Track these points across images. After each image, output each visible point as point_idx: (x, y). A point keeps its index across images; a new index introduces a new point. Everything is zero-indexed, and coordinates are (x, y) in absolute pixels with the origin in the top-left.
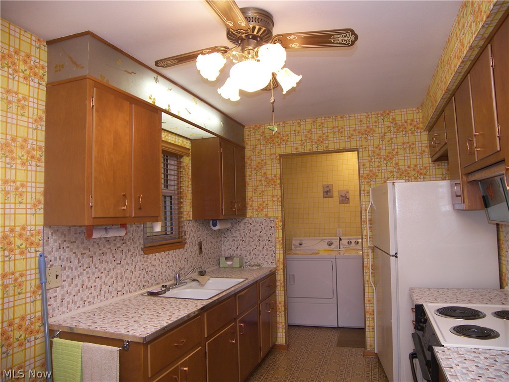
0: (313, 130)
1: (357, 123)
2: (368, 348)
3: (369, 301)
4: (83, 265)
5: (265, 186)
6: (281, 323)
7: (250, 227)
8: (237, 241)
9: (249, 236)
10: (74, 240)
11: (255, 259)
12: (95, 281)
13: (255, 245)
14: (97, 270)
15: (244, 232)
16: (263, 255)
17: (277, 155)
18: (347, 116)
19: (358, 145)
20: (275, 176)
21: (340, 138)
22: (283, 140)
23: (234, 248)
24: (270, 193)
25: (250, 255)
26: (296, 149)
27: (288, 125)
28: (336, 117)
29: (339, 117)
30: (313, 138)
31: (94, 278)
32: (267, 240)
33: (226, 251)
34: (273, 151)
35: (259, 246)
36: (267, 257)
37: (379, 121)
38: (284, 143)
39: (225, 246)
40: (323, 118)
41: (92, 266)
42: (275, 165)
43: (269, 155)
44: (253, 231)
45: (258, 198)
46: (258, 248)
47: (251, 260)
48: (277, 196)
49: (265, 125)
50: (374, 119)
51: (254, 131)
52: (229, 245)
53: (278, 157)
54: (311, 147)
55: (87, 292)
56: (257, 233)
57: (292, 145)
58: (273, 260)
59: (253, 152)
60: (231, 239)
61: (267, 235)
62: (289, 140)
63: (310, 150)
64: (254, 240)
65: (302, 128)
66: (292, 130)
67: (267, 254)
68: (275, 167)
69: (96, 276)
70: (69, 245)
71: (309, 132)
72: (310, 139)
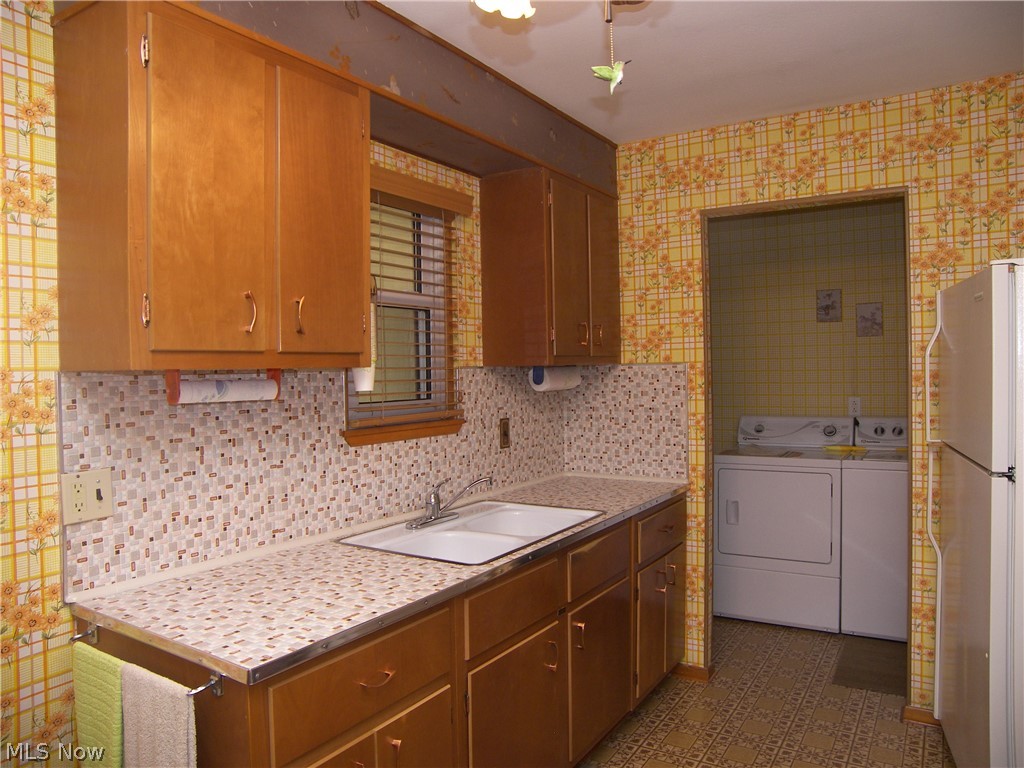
0: (785, 146)
1: (906, 119)
2: (915, 702)
3: (923, 583)
4: (175, 467)
5: (666, 288)
6: (696, 616)
7: (629, 386)
8: (597, 420)
9: (626, 409)
10: (147, 409)
11: (639, 462)
12: (210, 507)
13: (639, 428)
14: (215, 479)
15: (614, 399)
16: (657, 454)
17: (694, 211)
18: (880, 102)
19: (908, 177)
20: (690, 264)
21: (858, 162)
22: (711, 176)
23: (592, 436)
24: (676, 305)
25: (627, 453)
26: (743, 195)
27: (723, 135)
28: (848, 106)
29: (856, 106)
30: (786, 165)
31: (208, 500)
32: (667, 418)
33: (573, 441)
34: (685, 203)
35: (650, 432)
36: (666, 460)
37: (974, 108)
38: (713, 183)
39: (571, 429)
40: (813, 113)
41: (202, 470)
42: (689, 237)
43: (674, 214)
44: (636, 396)
45: (649, 317)
46: (646, 437)
47: (629, 464)
48: (693, 312)
49: (667, 140)
50: (958, 104)
51: (639, 157)
52: (580, 427)
53: (698, 217)
54: (781, 189)
55: (187, 533)
56: (645, 400)
57: (733, 186)
58: (681, 466)
59: (637, 207)
60: (585, 415)
61: (667, 408)
62: (725, 173)
63: (777, 196)
64: (637, 417)
65: (758, 143)
66: (731, 148)
67: (668, 451)
68: (690, 243)
69: (212, 495)
70: (133, 420)
71: (774, 151)
72: (778, 168)
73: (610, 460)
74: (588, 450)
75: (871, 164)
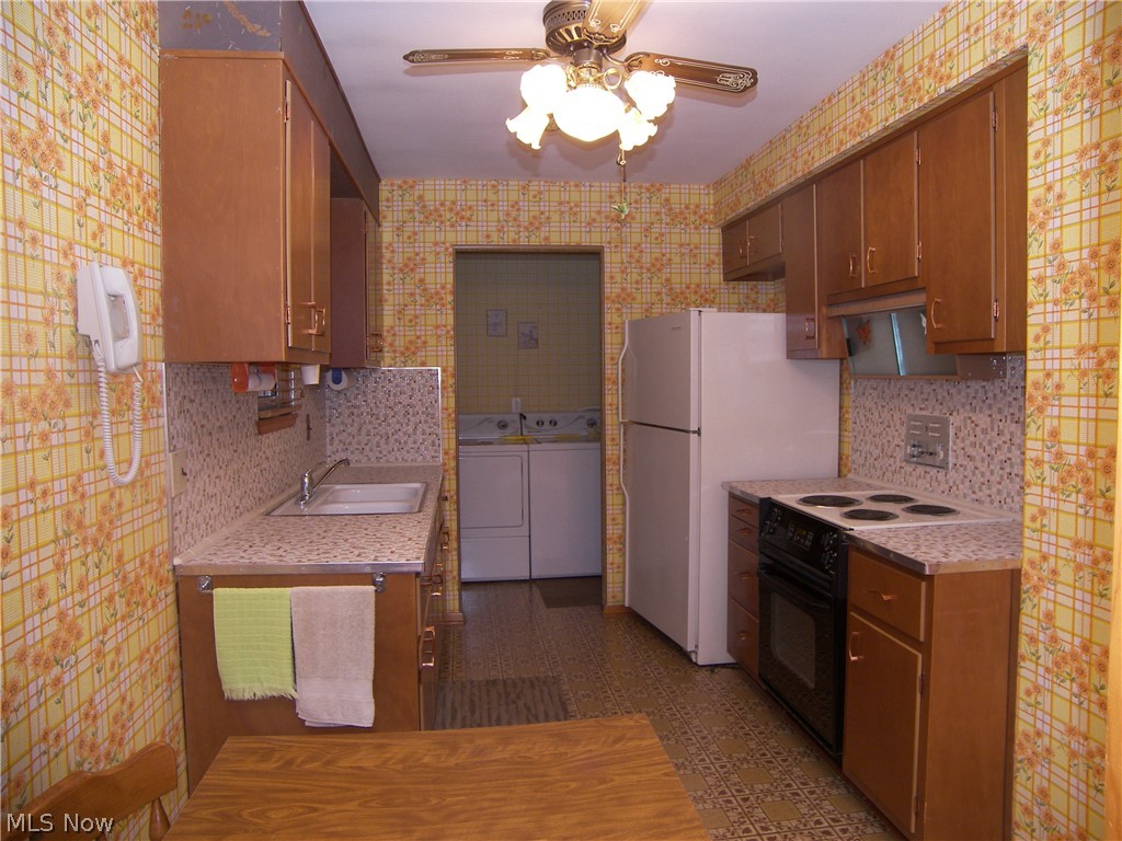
0: (521, 204)
1: (603, 199)
2: (610, 601)
3: (613, 519)
5: (422, 305)
6: (451, 572)
7: (389, 386)
8: (358, 416)
9: (386, 406)
11: (399, 450)
13: (398, 422)
15: (374, 397)
16: (415, 443)
17: (448, 245)
18: (587, 184)
19: (604, 240)
20: (443, 287)
21: (572, 224)
22: (462, 218)
23: (353, 430)
24: (431, 320)
25: (387, 444)
26: (488, 236)
27: (473, 187)
28: (566, 183)
29: (572, 183)
30: (521, 219)
32: (423, 413)
33: (335, 435)
34: (440, 237)
35: (407, 425)
36: (423, 447)
37: (643, 200)
38: (464, 224)
39: (333, 426)
40: (542, 183)
42: (443, 265)
43: (431, 245)
44: (395, 395)
45: (407, 328)
46: (405, 429)
47: (389, 452)
48: (445, 326)
49: (426, 182)
50: (634, 196)
51: (400, 193)
52: (342, 423)
53: (451, 250)
54: (517, 236)
56: (403, 398)
57: (480, 228)
58: (436, 451)
59: (398, 235)
60: (347, 412)
61: (423, 404)
62: (474, 218)
63: (514, 241)
64: (396, 413)
65: (500, 198)
66: (480, 198)
67: (424, 440)
68: (443, 270)
71: (513, 206)
72: (515, 219)
73: (371, 450)
74: (350, 443)
75: (581, 227)
